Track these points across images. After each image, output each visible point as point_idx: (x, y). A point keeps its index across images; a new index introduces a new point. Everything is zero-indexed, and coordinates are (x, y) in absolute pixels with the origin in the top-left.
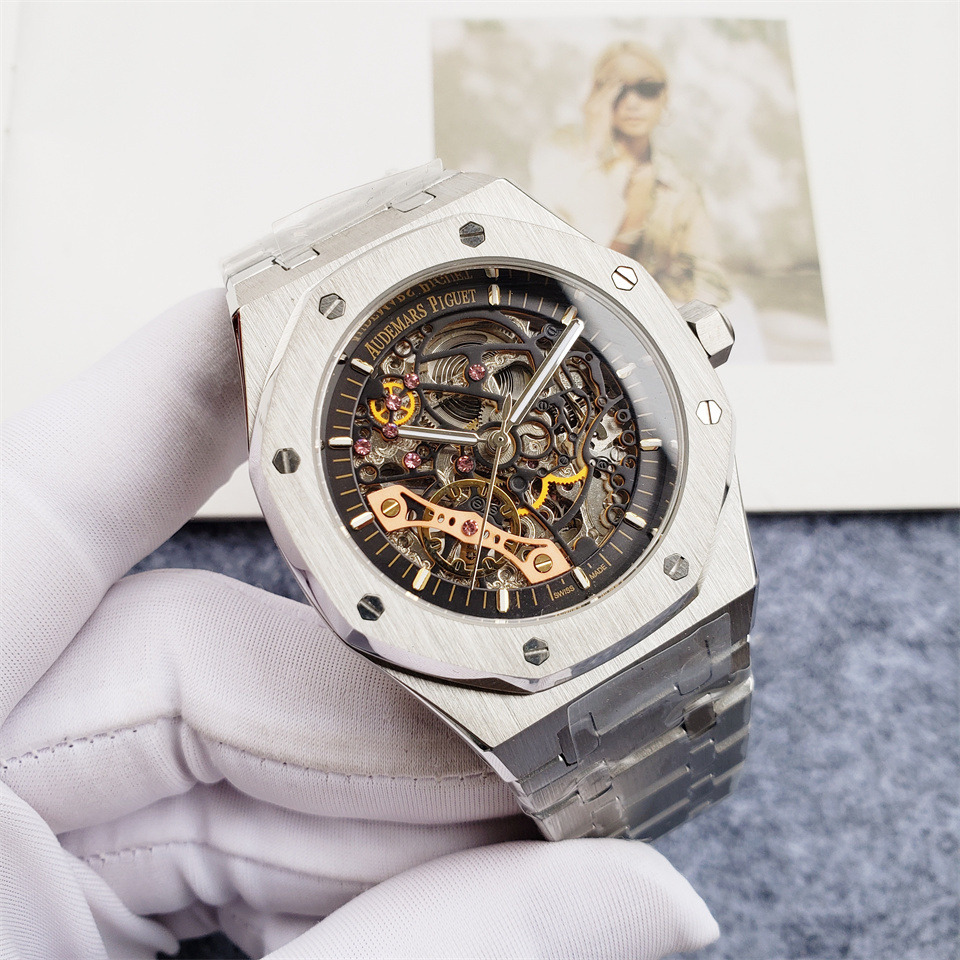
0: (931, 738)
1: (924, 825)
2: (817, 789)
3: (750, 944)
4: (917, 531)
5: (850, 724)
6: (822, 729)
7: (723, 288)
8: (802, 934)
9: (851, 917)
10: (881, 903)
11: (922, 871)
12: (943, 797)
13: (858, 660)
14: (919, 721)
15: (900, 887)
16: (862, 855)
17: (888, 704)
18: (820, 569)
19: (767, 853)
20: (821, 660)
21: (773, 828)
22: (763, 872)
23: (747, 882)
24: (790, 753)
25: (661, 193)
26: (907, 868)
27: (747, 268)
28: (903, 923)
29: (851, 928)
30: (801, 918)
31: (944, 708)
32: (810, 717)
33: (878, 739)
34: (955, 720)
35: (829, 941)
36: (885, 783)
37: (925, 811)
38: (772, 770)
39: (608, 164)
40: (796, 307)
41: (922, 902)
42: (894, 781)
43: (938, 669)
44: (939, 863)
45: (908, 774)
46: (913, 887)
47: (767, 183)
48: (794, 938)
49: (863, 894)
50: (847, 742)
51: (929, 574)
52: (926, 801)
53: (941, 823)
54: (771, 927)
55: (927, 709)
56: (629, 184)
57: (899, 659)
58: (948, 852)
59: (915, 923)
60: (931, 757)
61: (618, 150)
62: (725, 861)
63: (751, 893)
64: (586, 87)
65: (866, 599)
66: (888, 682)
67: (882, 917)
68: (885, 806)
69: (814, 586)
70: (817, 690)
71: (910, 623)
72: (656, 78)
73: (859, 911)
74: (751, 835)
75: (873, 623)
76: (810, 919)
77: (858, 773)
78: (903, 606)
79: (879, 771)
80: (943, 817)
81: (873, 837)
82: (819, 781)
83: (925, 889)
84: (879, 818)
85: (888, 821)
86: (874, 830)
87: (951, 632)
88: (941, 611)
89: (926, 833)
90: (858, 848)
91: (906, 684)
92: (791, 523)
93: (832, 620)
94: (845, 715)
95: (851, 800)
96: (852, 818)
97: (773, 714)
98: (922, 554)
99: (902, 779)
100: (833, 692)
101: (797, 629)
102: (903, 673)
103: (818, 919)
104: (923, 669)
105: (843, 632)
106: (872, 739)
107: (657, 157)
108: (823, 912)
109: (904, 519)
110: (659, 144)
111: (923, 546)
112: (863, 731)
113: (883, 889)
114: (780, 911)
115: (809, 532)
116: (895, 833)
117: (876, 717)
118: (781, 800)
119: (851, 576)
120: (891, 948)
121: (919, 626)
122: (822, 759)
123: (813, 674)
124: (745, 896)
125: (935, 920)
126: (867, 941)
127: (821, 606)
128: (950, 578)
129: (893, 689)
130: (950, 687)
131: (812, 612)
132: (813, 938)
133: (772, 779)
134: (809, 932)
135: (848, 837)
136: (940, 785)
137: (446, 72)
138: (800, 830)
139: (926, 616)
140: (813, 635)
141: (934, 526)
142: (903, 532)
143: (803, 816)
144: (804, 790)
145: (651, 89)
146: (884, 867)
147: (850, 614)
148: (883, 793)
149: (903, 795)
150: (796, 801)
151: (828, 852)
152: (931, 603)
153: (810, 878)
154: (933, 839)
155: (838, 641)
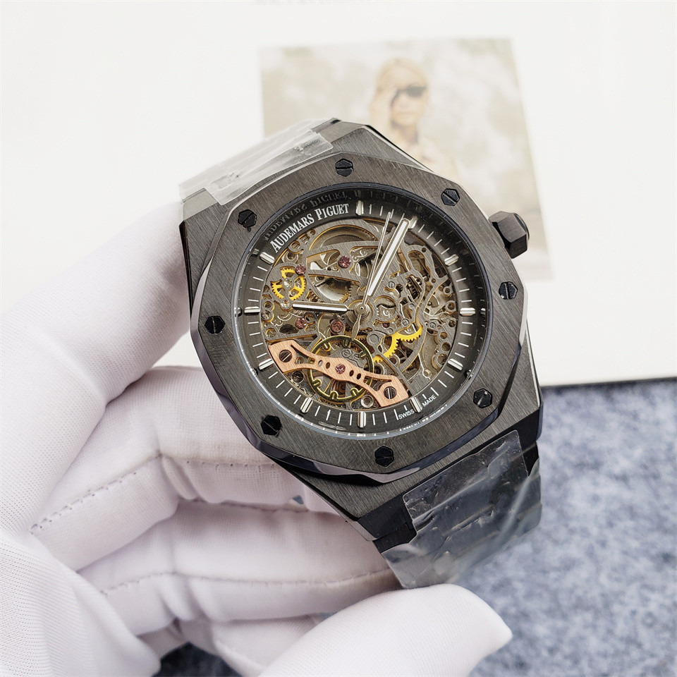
0: (634, 544)
1: (632, 607)
2: (554, 586)
4: (618, 396)
5: (576, 538)
6: (556, 542)
10: (604, 666)
11: (632, 641)
12: (645, 586)
13: (580, 491)
14: (625, 532)
15: (617, 653)
16: (588, 632)
17: (603, 522)
19: (521, 634)
21: (524, 615)
22: (518, 647)
23: (507, 655)
24: (534, 560)
26: (621, 639)
31: (643, 522)
33: (597, 547)
34: (650, 530)
36: (603, 579)
37: (632, 597)
38: (522, 574)
41: (633, 664)
42: (610, 577)
43: (639, 495)
44: (644, 635)
45: (619, 571)
46: (627, 653)
49: (591, 660)
50: (574, 550)
51: (628, 426)
52: (633, 590)
53: (644, 605)
55: (630, 524)
57: (610, 489)
58: (650, 626)
60: (636, 558)
61: (395, 136)
63: (510, 664)
64: (370, 92)
65: (584, 447)
66: (602, 506)
68: (603, 595)
71: (617, 462)
72: (420, 83)
73: (587, 672)
75: (590, 464)
77: (582, 574)
78: (610, 451)
79: (598, 570)
80: (645, 601)
81: (596, 618)
82: (556, 580)
83: (635, 654)
85: (607, 605)
86: (597, 613)
87: (645, 467)
88: (638, 453)
89: (634, 613)
90: (586, 627)
91: (615, 506)
93: (560, 464)
94: (572, 531)
95: (579, 592)
96: (580, 605)
98: (623, 413)
99: (616, 575)
100: (562, 514)
102: (612, 499)
104: (627, 495)
105: (569, 472)
106: (592, 547)
107: (423, 140)
109: (608, 389)
111: (624, 406)
112: (586, 542)
113: (605, 655)
116: (612, 614)
117: (594, 531)
118: (529, 595)
119: (573, 431)
121: (623, 465)
122: (557, 564)
124: (506, 666)
127: (552, 453)
128: (643, 429)
129: (606, 511)
130: (646, 507)
131: (545, 458)
133: (522, 580)
135: (579, 621)
136: (642, 578)
138: (543, 616)
139: (627, 457)
140: (547, 474)
141: (630, 392)
142: (609, 398)
143: (545, 606)
144: (546, 587)
145: (416, 91)
146: (604, 640)
147: (573, 458)
148: (601, 586)
149: (616, 587)
150: (540, 595)
151: (563, 631)
152: (630, 447)
153: (552, 651)
154: (639, 617)
155: (565, 478)
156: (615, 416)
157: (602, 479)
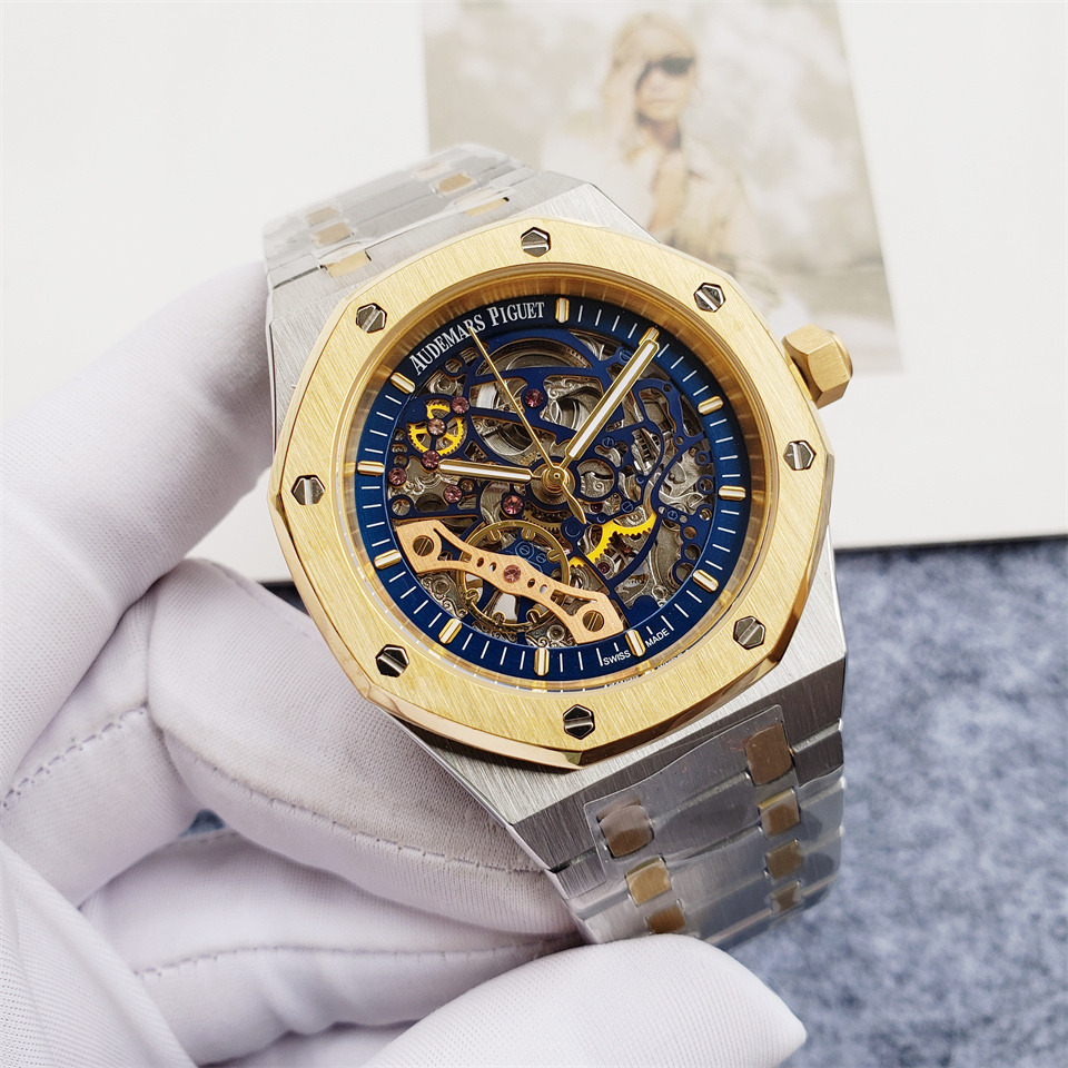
0: (1037, 805)
1: (1033, 909)
2: (905, 873)
3: (833, 1059)
4: (1012, 564)
5: (942, 795)
6: (908, 802)
7: (771, 292)
8: (893, 1045)
9: (952, 1022)
10: (986, 1004)
11: (1033, 964)
12: (1055, 875)
13: (948, 718)
14: (1023, 786)
15: (1007, 983)
16: (961, 948)
17: (986, 769)
18: (899, 613)
19: (849, 952)
20: (904, 721)
21: (856, 921)
22: (845, 973)
23: (827, 986)
24: (871, 831)
25: (694, 185)
26: (1015, 960)
27: (798, 267)
28: (1013, 1027)
29: (952, 1035)
30: (892, 1026)
31: (1052, 770)
32: (894, 789)
33: (975, 810)
34: (1063, 783)
35: (926, 1052)
36: (986, 862)
37: (1033, 893)
38: (853, 853)
39: (631, 154)
40: (857, 309)
41: (1035, 1000)
42: (996, 859)
43: (1041, 725)
44: (1052, 952)
45: (1012, 850)
46: (1024, 983)
47: (819, 168)
48: (885, 1050)
49: (964, 995)
50: (938, 815)
51: (1027, 614)
52: (1034, 881)
53: (1053, 906)
54: (857, 1039)
55: (1030, 772)
56: (657, 177)
57: (997, 715)
58: (1063, 939)
59: (1028, 1026)
60: (1039, 828)
61: (643, 137)
62: (801, 964)
63: (833, 1000)
64: (602, 67)
65: (954, 646)
66: (984, 742)
67: (988, 1020)
68: (985, 889)
69: (892, 634)
70: (901, 757)
71: (1008, 672)
72: (684, 52)
73: (960, 1014)
74: (828, 931)
75: (964, 674)
76: (903, 1027)
77: (953, 852)
78: (998, 653)
79: (978, 849)
80: (1054, 898)
81: (974, 925)
82: (908, 863)
83: (1038, 984)
84: (980, 904)
85: (991, 906)
86: (975, 917)
87: (1056, 680)
88: (1044, 656)
89: (1036, 918)
90: (957, 939)
91: (1005, 744)
92: (862, 562)
93: (914, 674)
94: (934, 784)
95: (946, 884)
96: (948, 905)
98: (1018, 590)
99: (1006, 856)
100: (917, 755)
101: (875, 685)
102: (1004, 731)
103: (913, 1026)
104: (1024, 725)
105: (929, 686)
106: (967, 810)
107: (689, 143)
108: (918, 1018)
109: (995, 551)
110: (690, 128)
111: (1020, 581)
112: (957, 802)
113: (988, 987)
114: (868, 1018)
115: (884, 570)
116: (1000, 920)
117: (971, 784)
118: (864, 888)
119: (936, 620)
120: (1000, 1056)
121: (1018, 675)
122: (910, 837)
123: (895, 738)
124: (825, 1003)
125: (1050, 1020)
126: (972, 1049)
127: (901, 657)
128: (1052, 617)
129: (990, 751)
130: (1057, 745)
131: (891, 665)
132: (907, 1049)
133: (853, 864)
134: (902, 1042)
135: (943, 928)
136: (1050, 861)
138: (887, 922)
139: (1025, 662)
140: (893, 692)
141: (1031, 557)
142: (995, 566)
143: (890, 906)
144: (890, 874)
145: (677, 66)
146: (987, 961)
147: (936, 665)
148: (983, 873)
149: (1007, 875)
150: (881, 888)
151: (921, 947)
152: (1031, 647)
153: (901, 979)
154: (1045, 925)
155: (923, 697)
156: (1005, 596)
157: (984, 699)
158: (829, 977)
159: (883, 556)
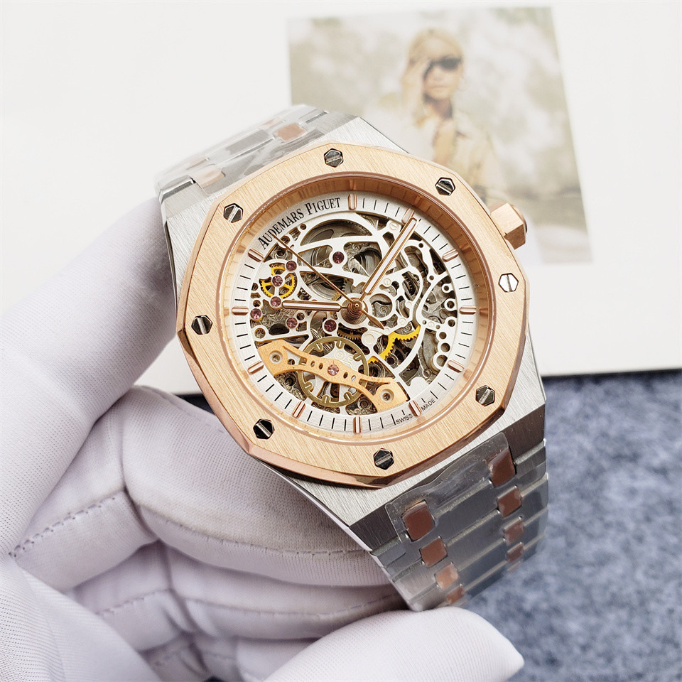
0: (673, 540)
1: (669, 606)
2: (588, 581)
4: (659, 386)
5: (612, 532)
6: (591, 536)
9: (616, 676)
10: (638, 665)
11: (669, 640)
13: (617, 484)
14: (664, 527)
15: (652, 652)
16: (623, 629)
17: (640, 516)
18: (587, 417)
19: (551, 630)
20: (589, 485)
21: (556, 611)
22: (549, 644)
23: (537, 652)
24: (568, 555)
25: (461, 141)
26: (658, 639)
27: (526, 195)
28: (655, 679)
30: (578, 677)
32: (582, 528)
33: (634, 543)
36: (639, 576)
38: (554, 568)
39: (420, 121)
40: (563, 221)
41: (669, 664)
42: (646, 573)
43: (676, 489)
45: (656, 568)
46: (662, 652)
47: (541, 132)
49: (625, 660)
50: (610, 546)
51: (669, 418)
52: (670, 588)
55: (669, 519)
56: (437, 136)
57: (648, 482)
59: (664, 679)
60: (674, 555)
61: (428, 110)
62: (521, 637)
63: (541, 660)
64: (402, 64)
65: (622, 438)
66: (639, 500)
67: (640, 676)
68: (639, 592)
69: (582, 430)
70: (587, 508)
71: (656, 455)
72: (456, 55)
73: (622, 672)
74: (539, 618)
75: (627, 456)
76: (585, 678)
77: (618, 568)
78: (649, 442)
79: (634, 567)
81: (631, 615)
82: (590, 575)
83: (672, 653)
84: (635, 600)
85: (643, 603)
86: (632, 610)
88: (679, 445)
89: (671, 611)
90: (620, 624)
91: (653, 500)
92: (564, 384)
93: (596, 456)
94: (607, 526)
95: (614, 589)
96: (615, 602)
97: (554, 526)
98: (664, 403)
99: (652, 572)
100: (597, 507)
101: (571, 463)
102: (650, 492)
103: (592, 679)
104: (666, 489)
105: (605, 464)
106: (628, 542)
107: (457, 114)
108: (595, 673)
109: (649, 378)
110: (458, 104)
111: (664, 397)
112: (622, 537)
113: (640, 655)
114: (563, 673)
115: (578, 389)
116: (648, 613)
117: (631, 526)
118: (562, 590)
119: (610, 421)
121: (662, 457)
122: (592, 559)
123: (583, 496)
124: (536, 663)
125: (679, 677)
127: (588, 444)
129: (644, 505)
131: (581, 450)
133: (554, 575)
135: (612, 617)
137: (299, 58)
138: (576, 612)
139: (667, 449)
140: (582, 466)
141: (672, 382)
142: (648, 387)
143: (579, 601)
144: (578, 582)
145: (450, 63)
146: (639, 638)
147: (610, 450)
148: (638, 583)
149: (653, 584)
150: (573, 590)
151: (597, 628)
152: (670, 439)
153: (584, 648)
154: (677, 616)
155: (601, 470)
156: (655, 406)
157: (640, 472)
158: (539, 647)
159: (579, 381)
